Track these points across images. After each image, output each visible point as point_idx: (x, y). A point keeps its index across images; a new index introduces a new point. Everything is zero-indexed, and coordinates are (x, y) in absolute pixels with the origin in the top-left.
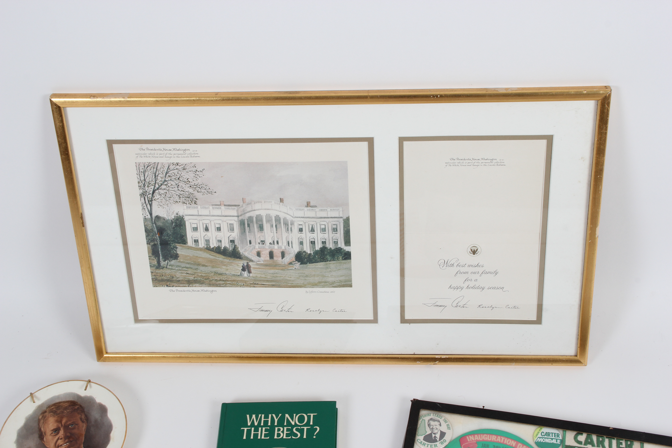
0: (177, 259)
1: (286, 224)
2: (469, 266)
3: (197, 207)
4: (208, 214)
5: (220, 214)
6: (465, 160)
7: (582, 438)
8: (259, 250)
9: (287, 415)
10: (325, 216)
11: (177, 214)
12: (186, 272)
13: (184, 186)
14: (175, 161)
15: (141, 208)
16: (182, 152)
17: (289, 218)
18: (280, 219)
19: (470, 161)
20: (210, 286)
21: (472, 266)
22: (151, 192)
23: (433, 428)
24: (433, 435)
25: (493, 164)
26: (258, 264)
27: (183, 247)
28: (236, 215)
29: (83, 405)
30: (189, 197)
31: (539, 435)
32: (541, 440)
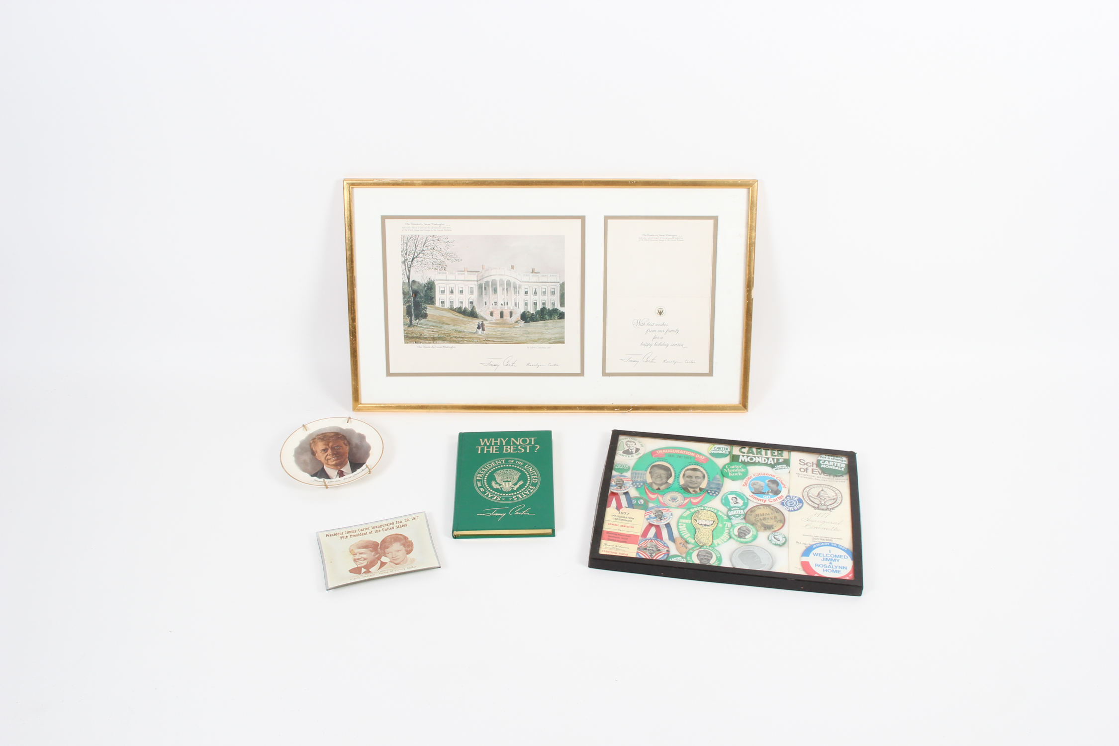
0: (426, 318)
1: (515, 288)
2: (656, 325)
3: (446, 273)
4: (454, 279)
5: (463, 279)
6: (653, 236)
7: (746, 450)
8: (492, 310)
9: (512, 439)
10: (546, 281)
11: (430, 279)
12: (432, 330)
13: (437, 254)
14: (432, 233)
15: (402, 273)
16: (438, 226)
17: (518, 283)
18: (510, 284)
19: (657, 237)
20: (451, 343)
21: (659, 325)
22: (411, 260)
23: (629, 446)
24: (630, 450)
25: (674, 239)
26: (490, 323)
27: (432, 307)
28: (476, 279)
29: (345, 435)
30: (440, 264)
31: (713, 449)
32: (714, 452)
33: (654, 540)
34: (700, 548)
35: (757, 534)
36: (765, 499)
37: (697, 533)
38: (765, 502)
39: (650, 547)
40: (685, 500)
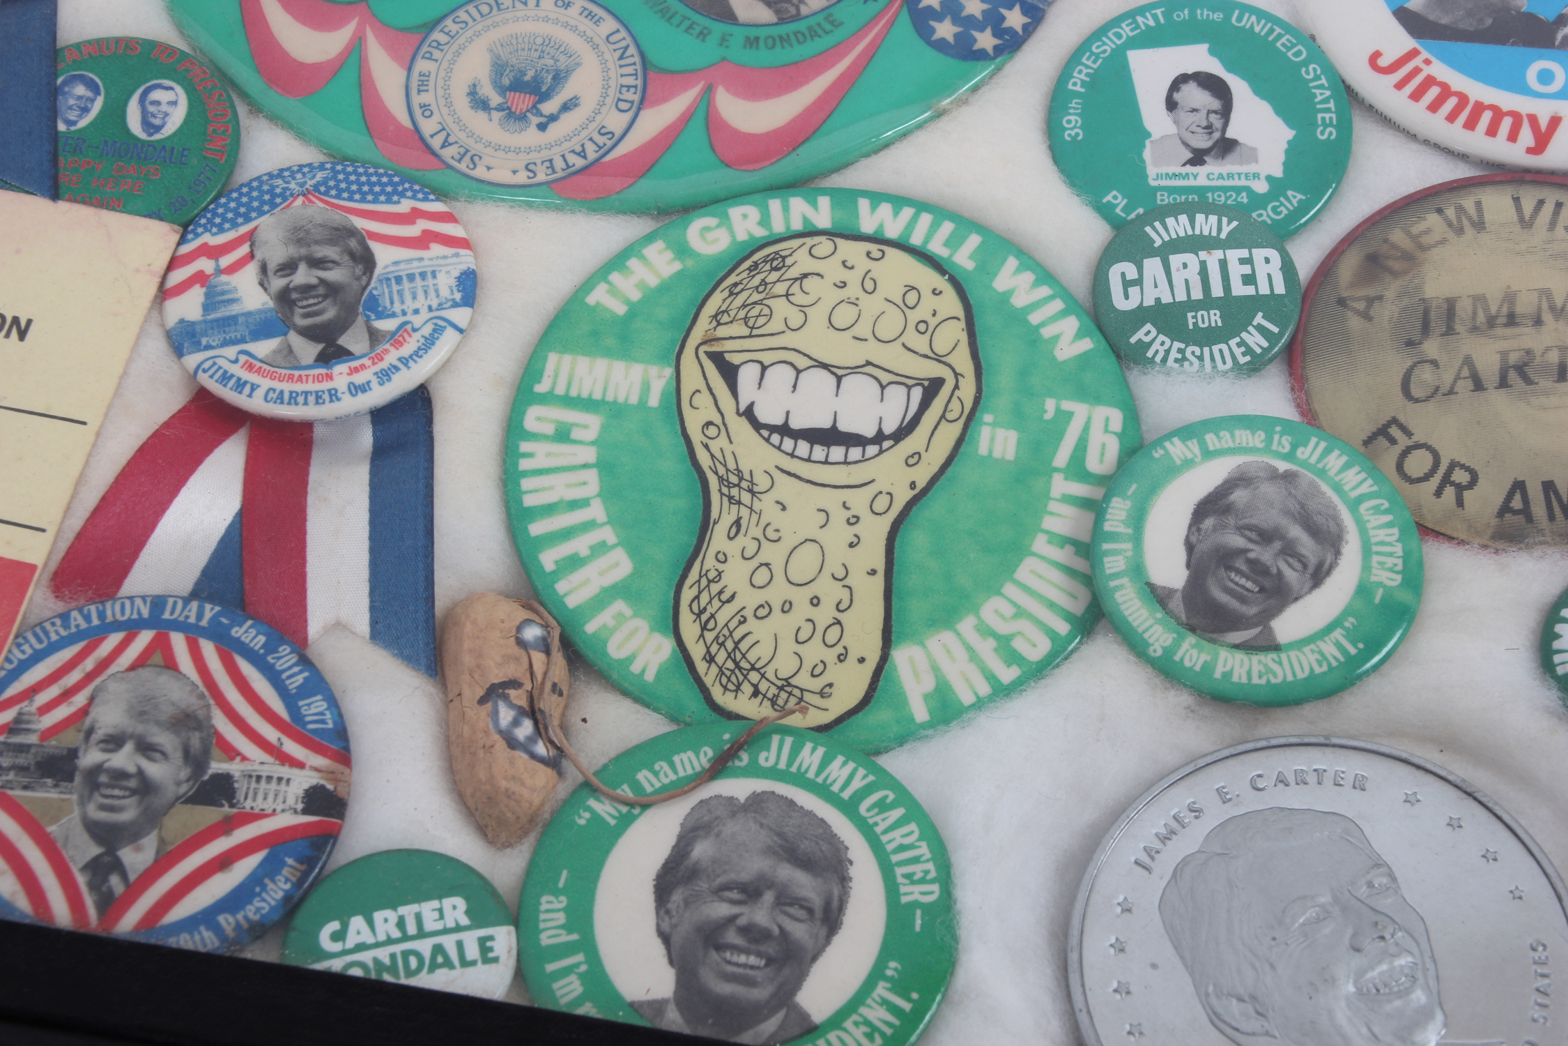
33: (193, 635)
34: (719, 767)
35: (1414, 577)
36: (1543, 110)
37: (718, 539)
38: (1542, 142)
39: (114, 742)
40: (643, 103)
